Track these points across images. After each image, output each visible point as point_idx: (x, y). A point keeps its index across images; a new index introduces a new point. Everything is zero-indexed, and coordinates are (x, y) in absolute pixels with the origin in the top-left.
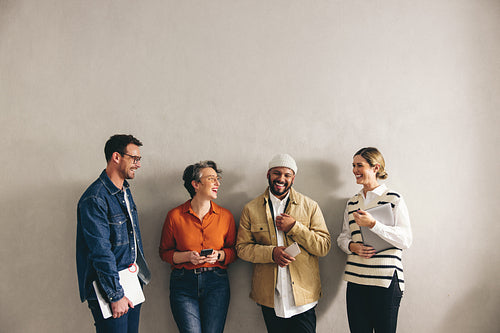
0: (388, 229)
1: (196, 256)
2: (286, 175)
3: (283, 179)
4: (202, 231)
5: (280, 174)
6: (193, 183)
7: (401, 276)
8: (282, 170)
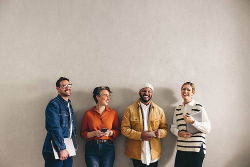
0: (200, 124)
1: (99, 133)
2: (149, 92)
3: (147, 93)
4: (101, 119)
5: (146, 91)
6: (97, 97)
7: (204, 146)
8: (146, 89)
